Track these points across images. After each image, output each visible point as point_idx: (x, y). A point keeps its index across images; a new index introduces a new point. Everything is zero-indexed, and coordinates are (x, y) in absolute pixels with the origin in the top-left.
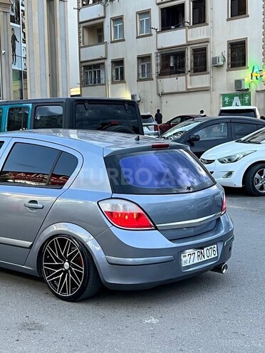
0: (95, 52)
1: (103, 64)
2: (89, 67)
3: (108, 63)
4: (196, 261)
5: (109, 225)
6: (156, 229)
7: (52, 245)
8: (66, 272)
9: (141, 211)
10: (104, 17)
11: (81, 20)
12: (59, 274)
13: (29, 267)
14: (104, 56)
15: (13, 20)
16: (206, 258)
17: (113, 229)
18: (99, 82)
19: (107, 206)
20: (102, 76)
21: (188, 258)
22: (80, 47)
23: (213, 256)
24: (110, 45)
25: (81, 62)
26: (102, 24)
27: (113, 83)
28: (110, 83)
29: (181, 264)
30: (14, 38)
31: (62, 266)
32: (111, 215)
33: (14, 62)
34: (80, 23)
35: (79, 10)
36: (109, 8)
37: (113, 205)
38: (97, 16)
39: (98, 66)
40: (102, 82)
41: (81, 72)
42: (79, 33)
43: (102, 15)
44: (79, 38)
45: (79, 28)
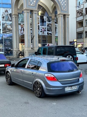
0: (81, 29)
1: (83, 33)
2: (79, 34)
3: (84, 32)
4: (70, 90)
5: (46, 80)
6: (58, 81)
7: (36, 84)
8: (38, 90)
9: (54, 77)
10: (83, 20)
11: (77, 21)
12: (37, 91)
13: (32, 89)
14: (83, 30)
15: (56, 23)
16: (73, 89)
17: (47, 81)
18: (82, 37)
19: (46, 75)
20: (82, 36)
21: (67, 89)
22: (77, 28)
23: (75, 89)
24: (85, 27)
25: (77, 32)
26: (83, 22)
27: (85, 38)
28: (84, 38)
29: (65, 90)
30: (56, 28)
31: (38, 89)
32: (47, 77)
33: (56, 34)
34: (77, 22)
35: (76, 18)
36: (85, 17)
37: (48, 75)
38: (82, 20)
39: (81, 33)
40: (83, 38)
41: (77, 35)
42: (76, 24)
43: (83, 19)
44: (76, 26)
45: (76, 23)
